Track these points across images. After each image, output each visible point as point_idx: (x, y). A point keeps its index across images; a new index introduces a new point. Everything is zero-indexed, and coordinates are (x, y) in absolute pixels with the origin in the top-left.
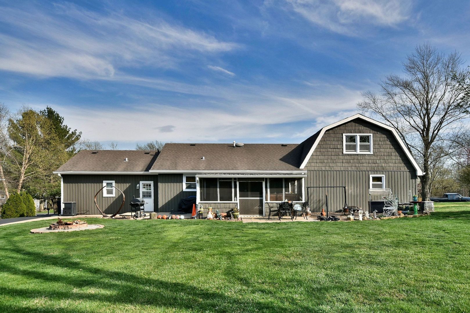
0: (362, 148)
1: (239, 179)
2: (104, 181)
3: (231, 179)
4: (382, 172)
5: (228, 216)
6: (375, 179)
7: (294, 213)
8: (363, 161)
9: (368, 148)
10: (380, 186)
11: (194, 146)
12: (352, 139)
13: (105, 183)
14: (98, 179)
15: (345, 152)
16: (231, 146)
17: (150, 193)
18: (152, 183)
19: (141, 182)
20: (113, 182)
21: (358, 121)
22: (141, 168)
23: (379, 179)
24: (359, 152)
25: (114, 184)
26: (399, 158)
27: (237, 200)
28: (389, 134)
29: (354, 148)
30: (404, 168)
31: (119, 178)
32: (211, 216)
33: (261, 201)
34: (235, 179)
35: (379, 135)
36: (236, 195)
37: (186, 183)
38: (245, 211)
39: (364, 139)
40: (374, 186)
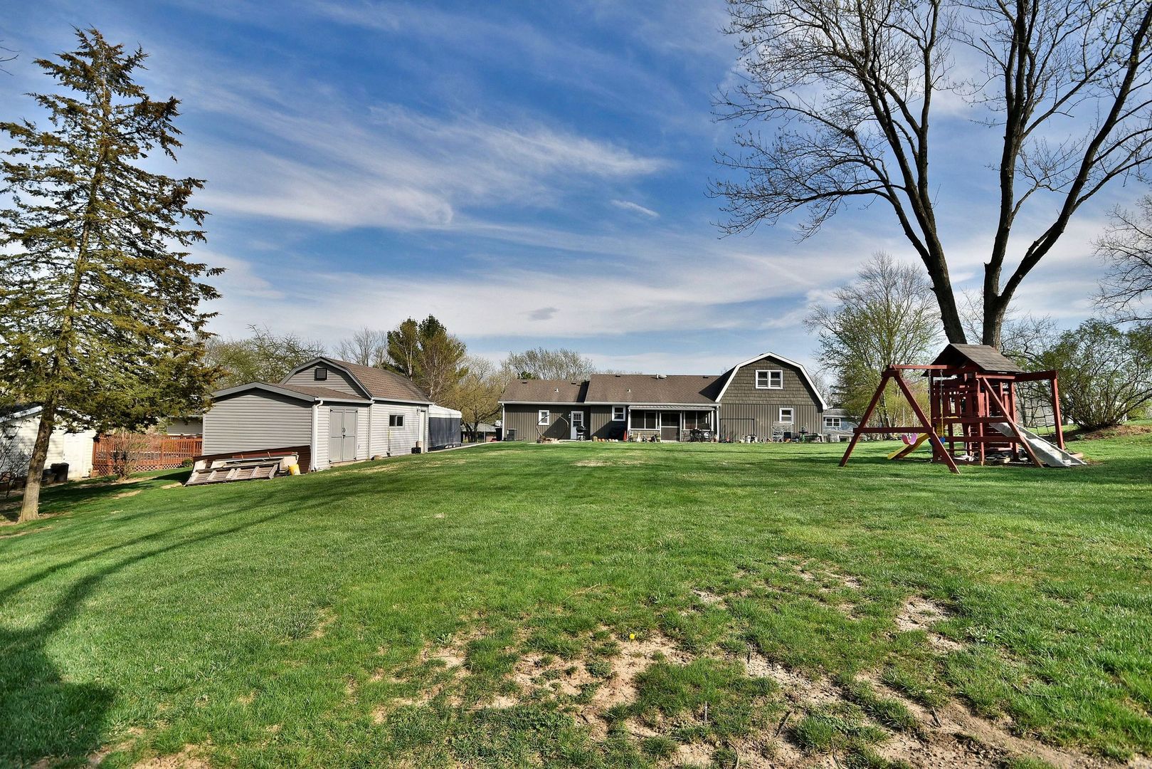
0: (773, 383)
1: (662, 411)
3: (655, 411)
4: (791, 405)
5: (653, 440)
6: (784, 412)
7: (703, 439)
8: (774, 395)
9: (778, 383)
10: (789, 419)
11: (619, 377)
12: (763, 375)
13: (540, 412)
14: (534, 408)
15: (757, 387)
16: (654, 377)
17: (580, 422)
18: (582, 413)
19: (572, 412)
20: (548, 412)
21: (770, 359)
22: (573, 400)
23: (788, 412)
24: (770, 387)
25: (548, 414)
26: (807, 393)
27: (659, 428)
28: (797, 371)
29: (765, 383)
30: (810, 402)
31: (553, 408)
32: (639, 440)
33: (679, 429)
34: (658, 411)
35: (789, 371)
36: (658, 424)
37: (614, 414)
38: (666, 436)
39: (775, 375)
40: (783, 419)
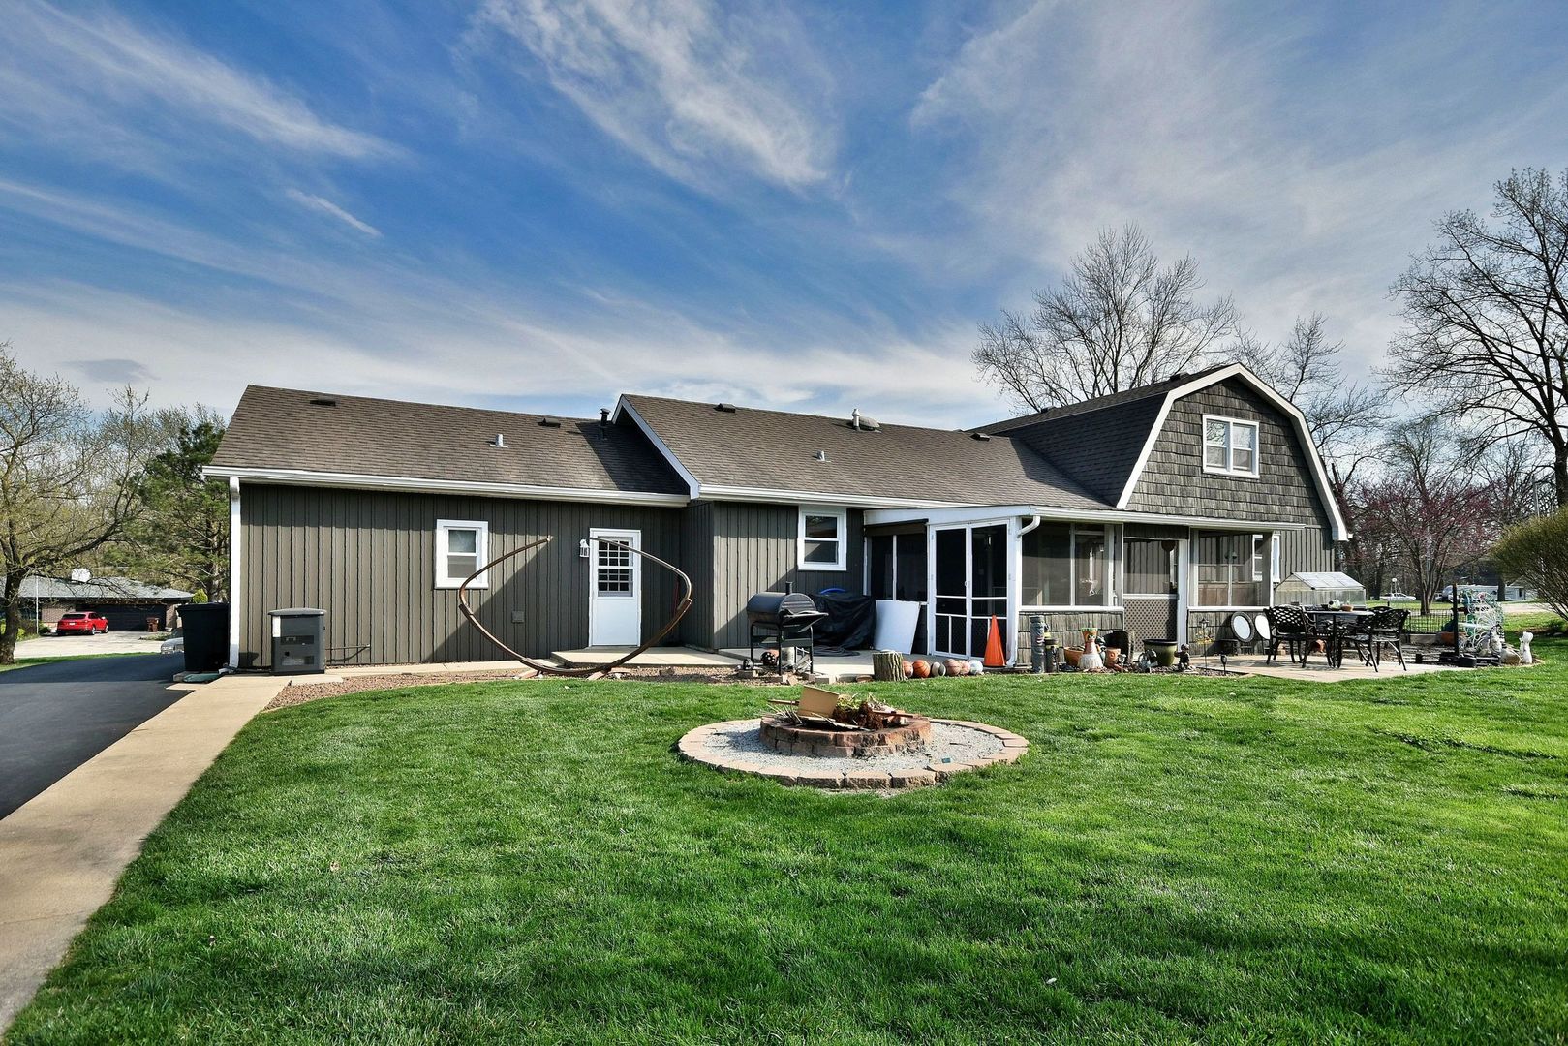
0: (1237, 458)
2: (440, 523)
8: (1240, 495)
11: (731, 414)
14: (412, 509)
15: (1206, 468)
17: (626, 574)
18: (635, 537)
19: (592, 533)
20: (482, 528)
21: (1234, 384)
24: (1231, 470)
25: (483, 536)
26: (1304, 492)
28: (1287, 427)
29: (1222, 457)
35: (1270, 428)
37: (806, 542)
